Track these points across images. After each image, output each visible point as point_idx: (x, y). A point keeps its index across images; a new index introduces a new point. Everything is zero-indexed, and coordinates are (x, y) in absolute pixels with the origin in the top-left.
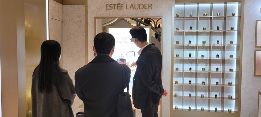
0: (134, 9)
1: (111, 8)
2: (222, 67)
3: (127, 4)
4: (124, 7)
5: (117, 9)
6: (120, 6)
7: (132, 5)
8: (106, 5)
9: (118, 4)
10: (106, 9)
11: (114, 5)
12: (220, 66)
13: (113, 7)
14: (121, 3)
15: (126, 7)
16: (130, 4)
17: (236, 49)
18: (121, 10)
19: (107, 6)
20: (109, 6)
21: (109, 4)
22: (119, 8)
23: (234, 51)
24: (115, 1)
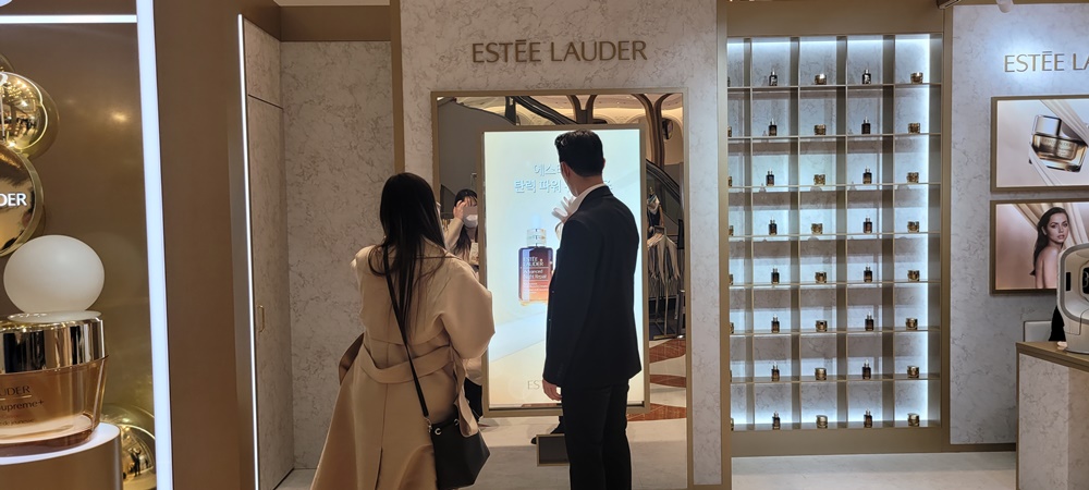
0: (579, 60)
1: (491, 57)
2: (881, 265)
3: (552, 44)
4: (543, 54)
5: (517, 60)
6: (526, 47)
7: (571, 45)
8: (474, 45)
9: (522, 42)
10: (475, 61)
11: (506, 45)
12: (876, 261)
13: (502, 55)
14: (531, 37)
15: (549, 54)
16: (566, 43)
17: (925, 199)
18: (530, 65)
19: (478, 48)
20: (483, 49)
21: (486, 42)
22: (522, 56)
23: (919, 206)
24: (508, 31)
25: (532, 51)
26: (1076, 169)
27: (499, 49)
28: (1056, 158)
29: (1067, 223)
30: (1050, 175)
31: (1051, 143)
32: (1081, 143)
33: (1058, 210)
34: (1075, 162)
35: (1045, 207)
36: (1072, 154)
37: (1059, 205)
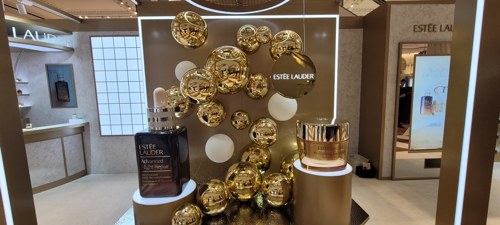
0: (449, 31)
1: (420, 30)
3: (441, 25)
4: (438, 29)
5: (429, 31)
6: (432, 27)
7: (448, 26)
8: (414, 26)
9: (431, 25)
10: (414, 31)
11: (425, 26)
13: (424, 29)
14: (434, 23)
15: (439, 29)
16: (446, 25)
18: (433, 33)
19: (416, 27)
20: (417, 27)
21: (419, 25)
22: (430, 30)
24: (426, 21)
25: (434, 28)
27: (423, 27)
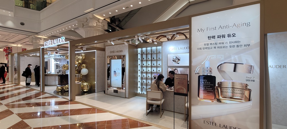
10: (110, 53)
16: (117, 51)
26: (179, 63)
28: (176, 62)
29: (177, 71)
30: (175, 64)
31: (175, 60)
32: (179, 60)
33: (176, 69)
34: (178, 63)
35: (174, 69)
36: (178, 61)
37: (176, 68)
